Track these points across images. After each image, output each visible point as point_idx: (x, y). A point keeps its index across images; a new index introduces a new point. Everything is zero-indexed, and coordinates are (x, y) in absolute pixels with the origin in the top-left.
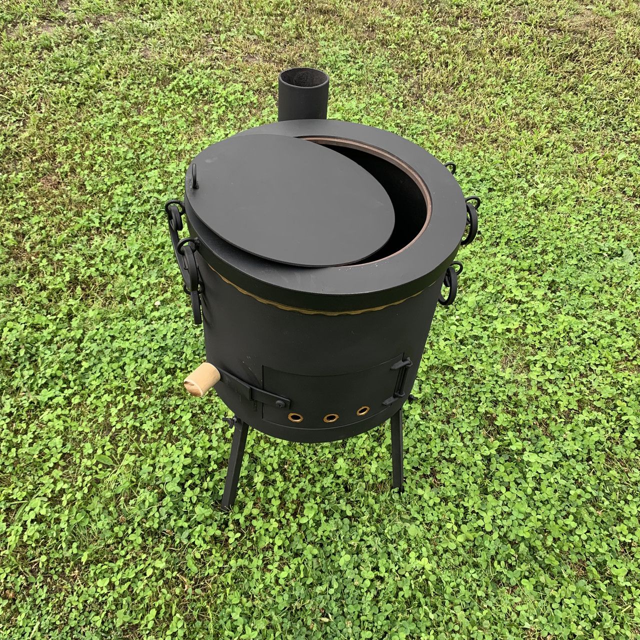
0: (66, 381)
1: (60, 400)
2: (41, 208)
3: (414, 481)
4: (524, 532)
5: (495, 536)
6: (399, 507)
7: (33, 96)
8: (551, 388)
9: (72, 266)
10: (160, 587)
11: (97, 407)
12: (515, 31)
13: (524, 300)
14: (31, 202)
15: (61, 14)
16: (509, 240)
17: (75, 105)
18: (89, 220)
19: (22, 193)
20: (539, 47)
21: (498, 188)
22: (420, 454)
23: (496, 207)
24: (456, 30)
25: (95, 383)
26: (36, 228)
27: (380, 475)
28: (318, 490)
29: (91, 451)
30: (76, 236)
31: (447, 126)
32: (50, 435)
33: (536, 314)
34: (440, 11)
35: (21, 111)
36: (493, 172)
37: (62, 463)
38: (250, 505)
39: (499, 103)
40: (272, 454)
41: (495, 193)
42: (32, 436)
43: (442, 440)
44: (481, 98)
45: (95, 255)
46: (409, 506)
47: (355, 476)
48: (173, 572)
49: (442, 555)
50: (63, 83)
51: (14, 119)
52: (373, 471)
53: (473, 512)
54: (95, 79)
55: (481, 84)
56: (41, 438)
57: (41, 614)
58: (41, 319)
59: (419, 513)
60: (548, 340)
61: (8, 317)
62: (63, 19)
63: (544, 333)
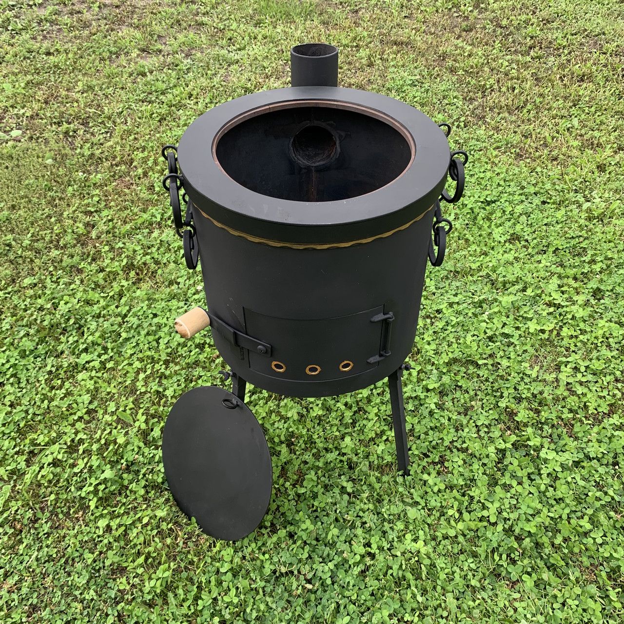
0: (105, 349)
1: (96, 364)
2: (112, 204)
3: (421, 467)
4: (531, 527)
5: (500, 528)
6: (401, 489)
7: (122, 112)
8: (580, 390)
9: (130, 253)
10: (153, 536)
11: (128, 372)
12: (589, 59)
13: (562, 304)
14: (103, 198)
15: (159, 47)
16: (557, 249)
17: (157, 119)
18: (153, 216)
19: (98, 191)
20: (614, 75)
21: (552, 201)
22: (431, 442)
23: (547, 218)
24: (528, 59)
25: (130, 352)
26: (105, 220)
27: (386, 457)
28: (321, 464)
29: (114, 410)
30: (139, 228)
31: (507, 144)
32: (81, 393)
33: (573, 318)
34: (514, 42)
35: (110, 124)
36: (548, 186)
37: (86, 417)
39: (564, 124)
40: (281, 427)
41: (549, 205)
42: (65, 392)
43: (457, 430)
44: (545, 120)
45: (153, 246)
46: (412, 490)
47: (361, 455)
48: (168, 524)
49: (440, 541)
50: (150, 102)
51: (103, 131)
52: (379, 452)
53: (479, 502)
54: (178, 98)
55: (548, 107)
56: (72, 395)
57: (42, 546)
58: (94, 296)
59: (422, 498)
60: (585, 344)
61: (66, 292)
62: (160, 51)
63: (581, 337)
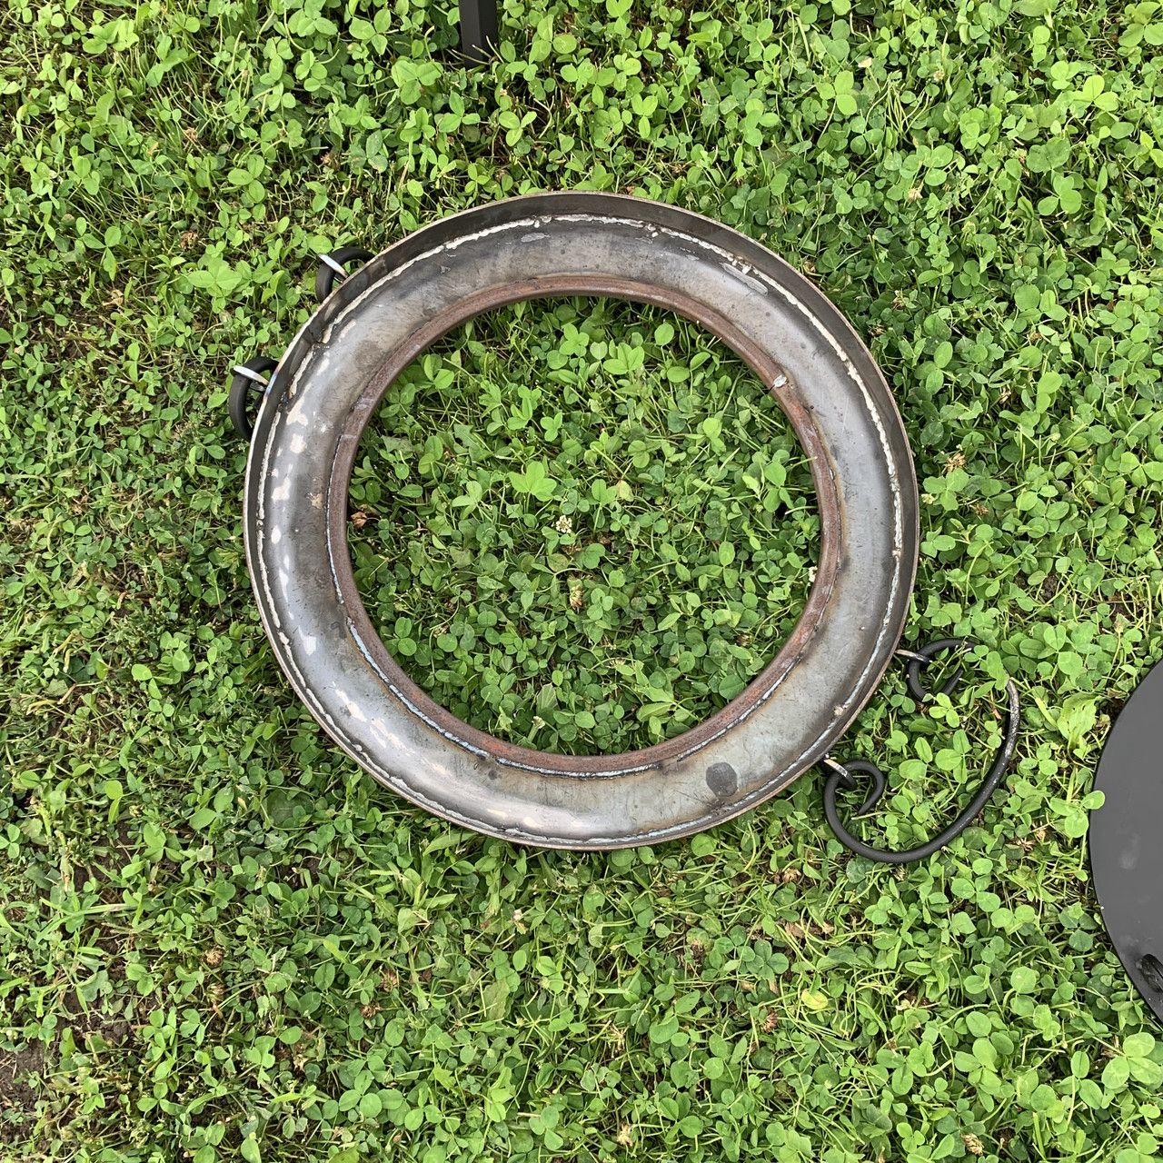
38: (545, 26)
